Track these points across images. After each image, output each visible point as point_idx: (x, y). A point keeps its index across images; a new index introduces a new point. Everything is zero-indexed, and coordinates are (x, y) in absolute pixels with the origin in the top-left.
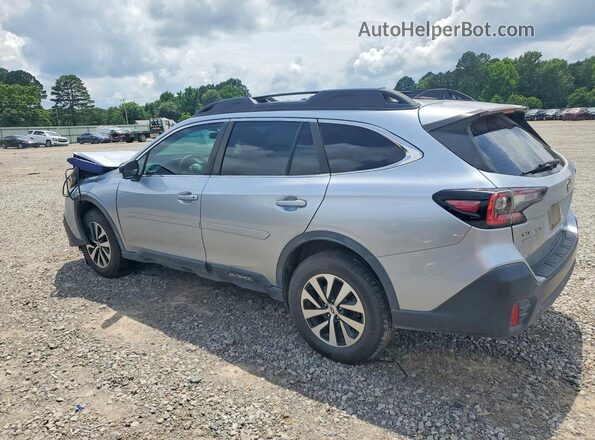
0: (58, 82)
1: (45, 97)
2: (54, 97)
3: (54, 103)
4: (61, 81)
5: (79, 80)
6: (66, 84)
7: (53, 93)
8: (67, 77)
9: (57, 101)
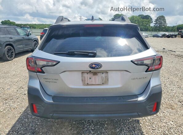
0: (157, 18)
1: (152, 23)
2: (155, 23)
3: (154, 25)
4: (158, 17)
5: (164, 17)
6: (160, 18)
7: (155, 21)
8: (160, 16)
9: (156, 24)
